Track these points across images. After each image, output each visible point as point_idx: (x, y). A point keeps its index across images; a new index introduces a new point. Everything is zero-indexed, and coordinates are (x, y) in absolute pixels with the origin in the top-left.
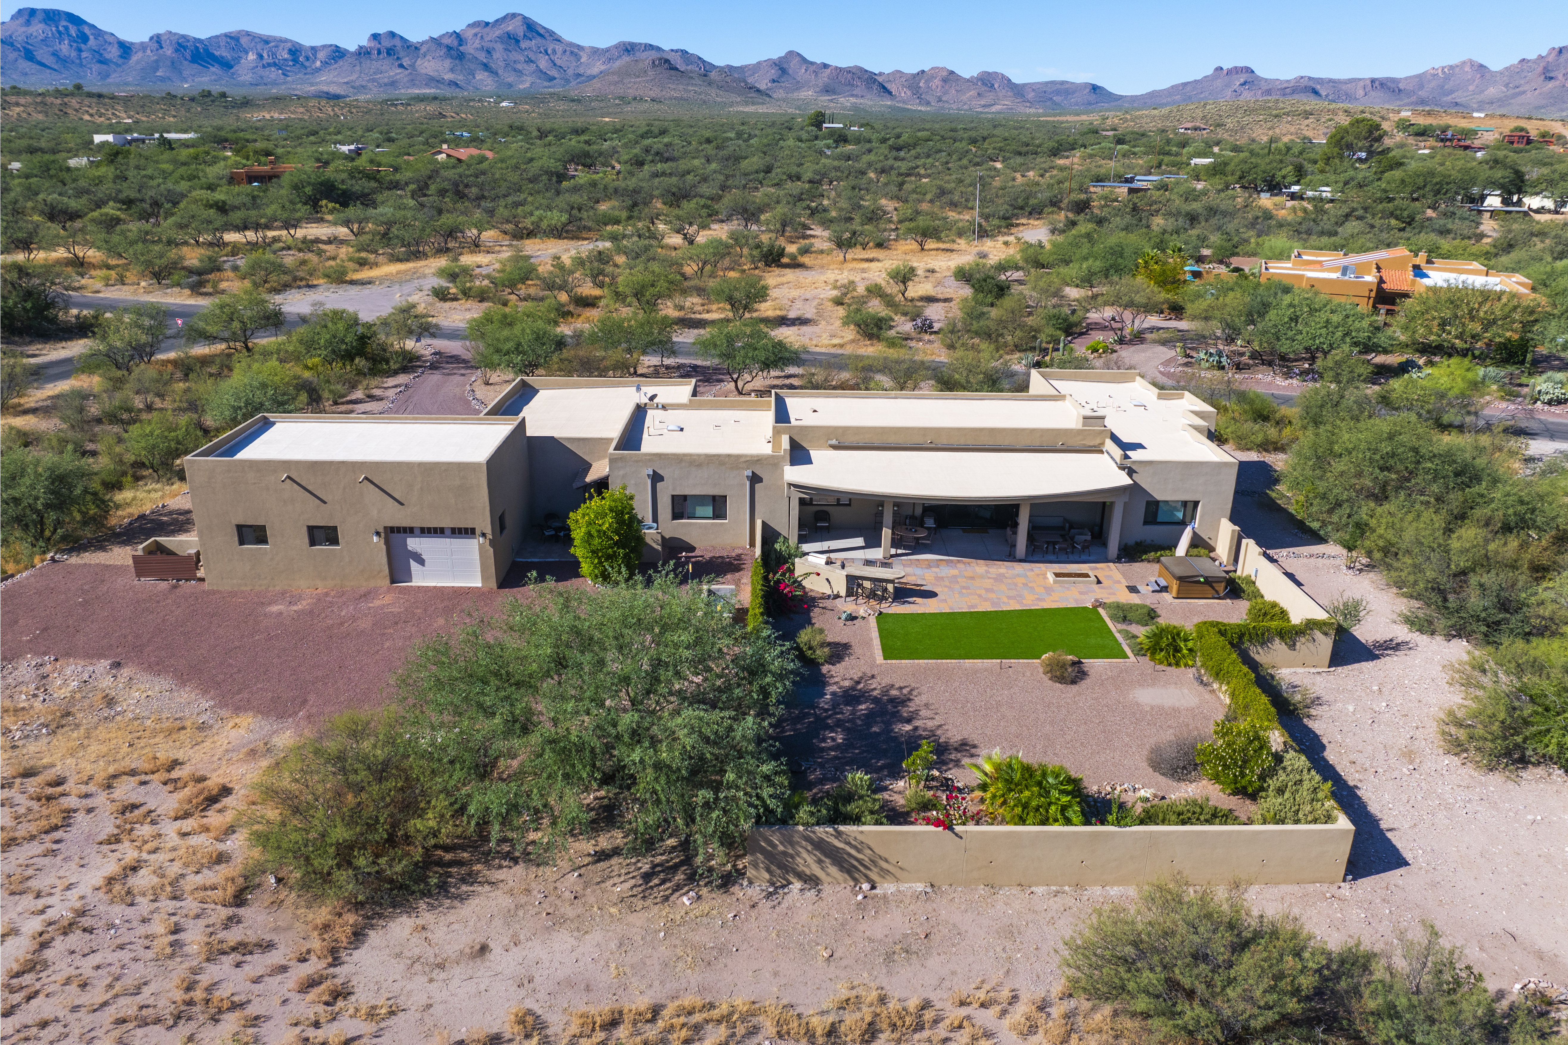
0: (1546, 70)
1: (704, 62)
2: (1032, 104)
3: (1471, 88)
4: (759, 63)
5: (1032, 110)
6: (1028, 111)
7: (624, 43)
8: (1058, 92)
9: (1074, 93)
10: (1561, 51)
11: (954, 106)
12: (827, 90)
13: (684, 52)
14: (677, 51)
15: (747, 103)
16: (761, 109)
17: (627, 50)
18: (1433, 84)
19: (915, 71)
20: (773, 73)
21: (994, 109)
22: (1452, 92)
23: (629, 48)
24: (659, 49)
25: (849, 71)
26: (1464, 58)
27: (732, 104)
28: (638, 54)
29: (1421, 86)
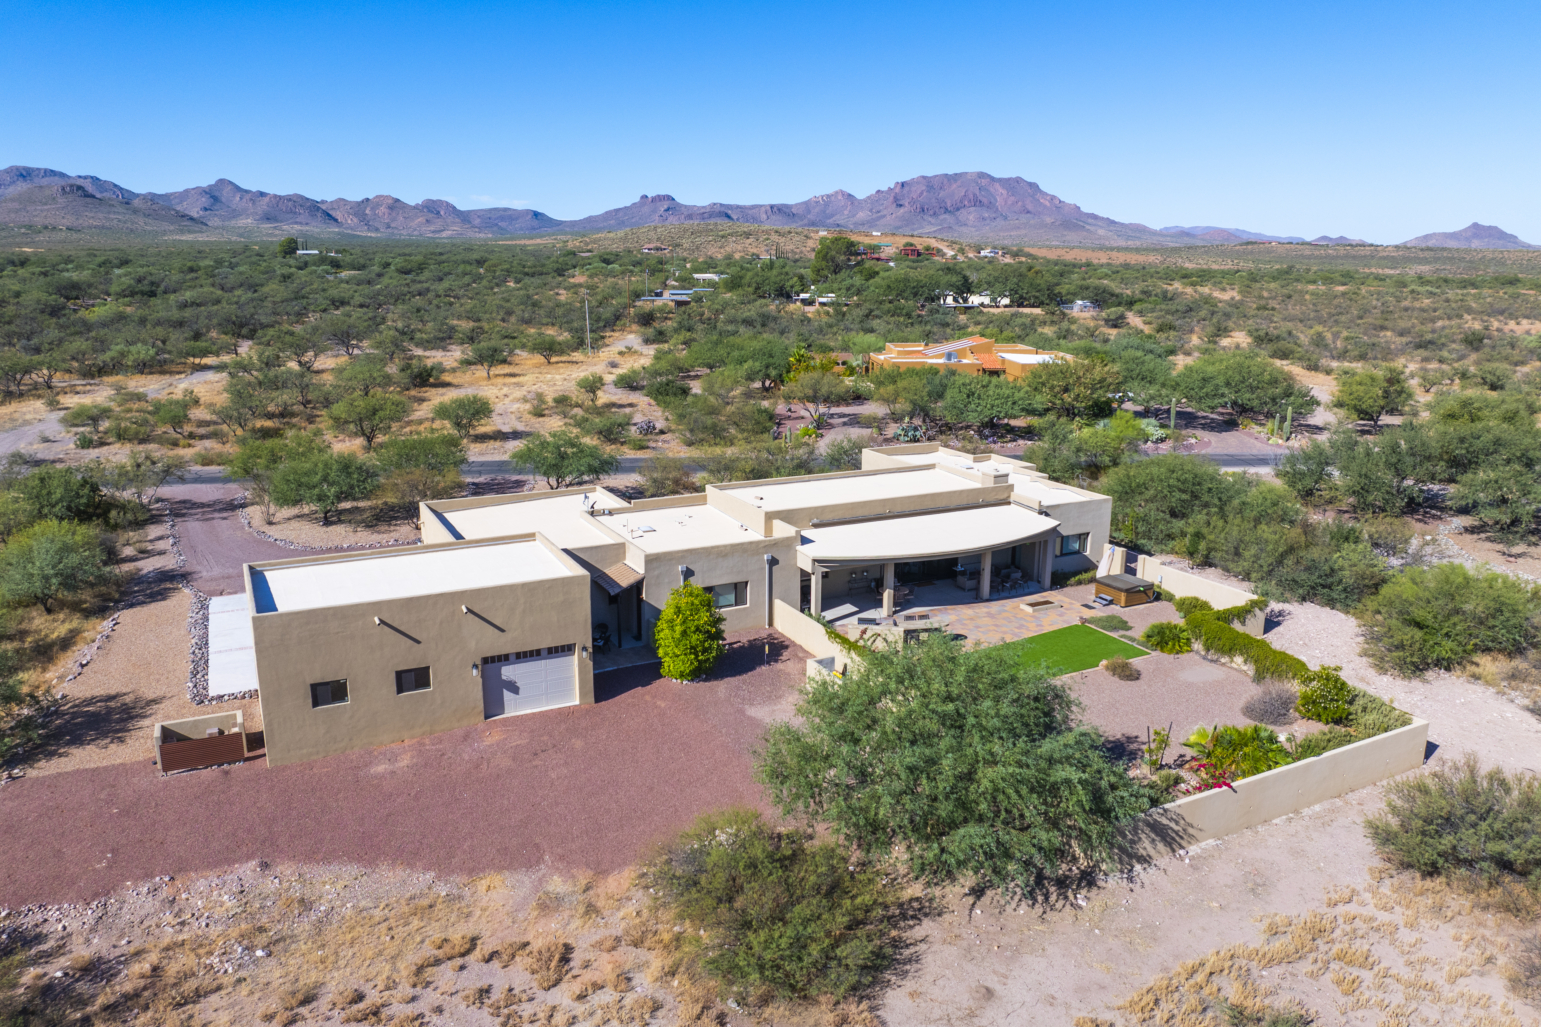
0: (896, 199)
1: (121, 189)
2: (480, 229)
3: (846, 212)
4: (187, 191)
5: (482, 235)
6: (478, 235)
7: (17, 168)
8: (502, 218)
9: (517, 219)
10: (903, 184)
11: (404, 232)
12: (268, 218)
13: (95, 180)
14: (85, 178)
15: (182, 232)
16: (200, 238)
17: (22, 175)
18: (817, 210)
19: (359, 199)
20: (205, 201)
21: (444, 234)
22: (832, 216)
23: (24, 174)
24: (62, 175)
25: (289, 198)
26: (836, 189)
27: (165, 233)
28: (36, 180)
29: (809, 212)
